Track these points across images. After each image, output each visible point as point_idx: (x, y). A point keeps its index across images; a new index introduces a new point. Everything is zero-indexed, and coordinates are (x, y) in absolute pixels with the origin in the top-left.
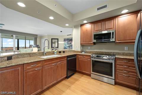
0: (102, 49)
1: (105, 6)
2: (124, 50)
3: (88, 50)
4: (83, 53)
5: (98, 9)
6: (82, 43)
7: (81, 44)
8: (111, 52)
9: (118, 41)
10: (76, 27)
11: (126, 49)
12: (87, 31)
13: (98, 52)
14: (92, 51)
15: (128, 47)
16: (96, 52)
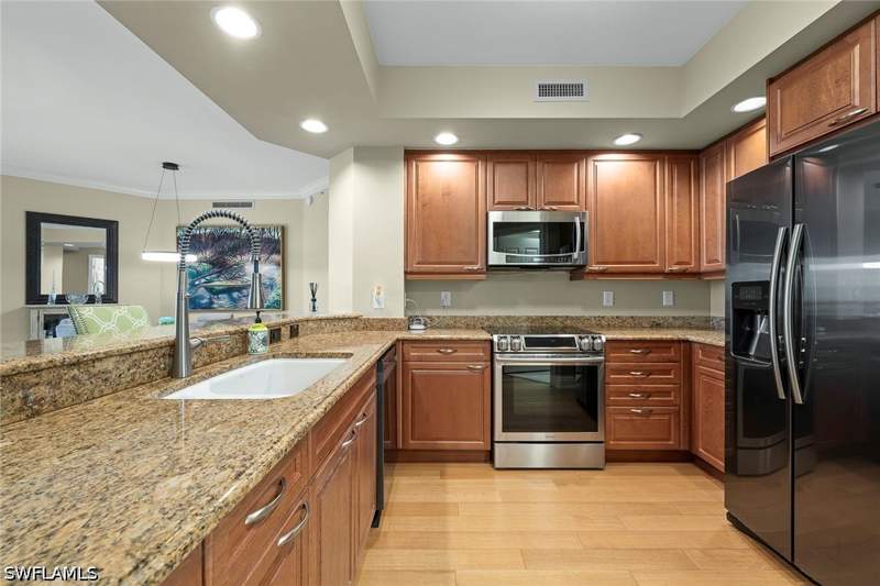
0: (514, 304)
1: (574, 90)
2: (599, 305)
3: (441, 313)
4: (418, 332)
5: (545, 90)
6: (415, 267)
7: (406, 273)
8: (555, 318)
9: (598, 263)
10: (370, 155)
11: (608, 302)
12: (447, 194)
13: (497, 318)
14: (466, 317)
15: (612, 293)
16: (488, 318)
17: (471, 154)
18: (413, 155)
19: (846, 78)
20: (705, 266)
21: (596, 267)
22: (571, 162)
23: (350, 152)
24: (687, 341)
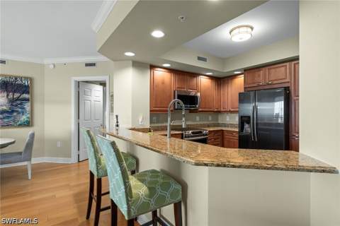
6: (153, 109)
7: (150, 111)
17: (170, 70)
18: (152, 67)
19: (259, 76)
20: (222, 110)
21: (200, 110)
22: (194, 77)
23: (131, 62)
24: (222, 130)
